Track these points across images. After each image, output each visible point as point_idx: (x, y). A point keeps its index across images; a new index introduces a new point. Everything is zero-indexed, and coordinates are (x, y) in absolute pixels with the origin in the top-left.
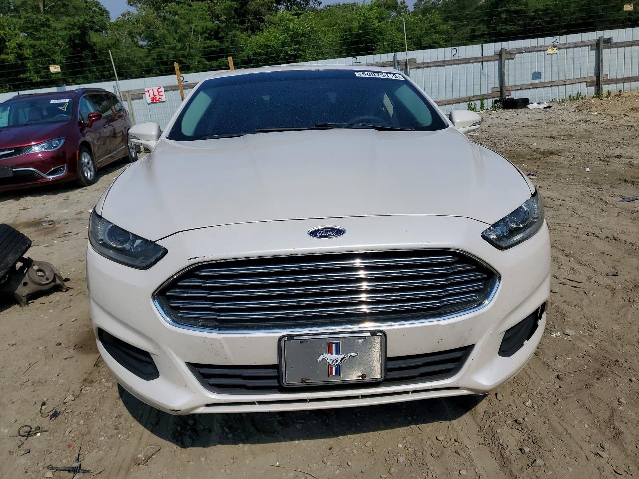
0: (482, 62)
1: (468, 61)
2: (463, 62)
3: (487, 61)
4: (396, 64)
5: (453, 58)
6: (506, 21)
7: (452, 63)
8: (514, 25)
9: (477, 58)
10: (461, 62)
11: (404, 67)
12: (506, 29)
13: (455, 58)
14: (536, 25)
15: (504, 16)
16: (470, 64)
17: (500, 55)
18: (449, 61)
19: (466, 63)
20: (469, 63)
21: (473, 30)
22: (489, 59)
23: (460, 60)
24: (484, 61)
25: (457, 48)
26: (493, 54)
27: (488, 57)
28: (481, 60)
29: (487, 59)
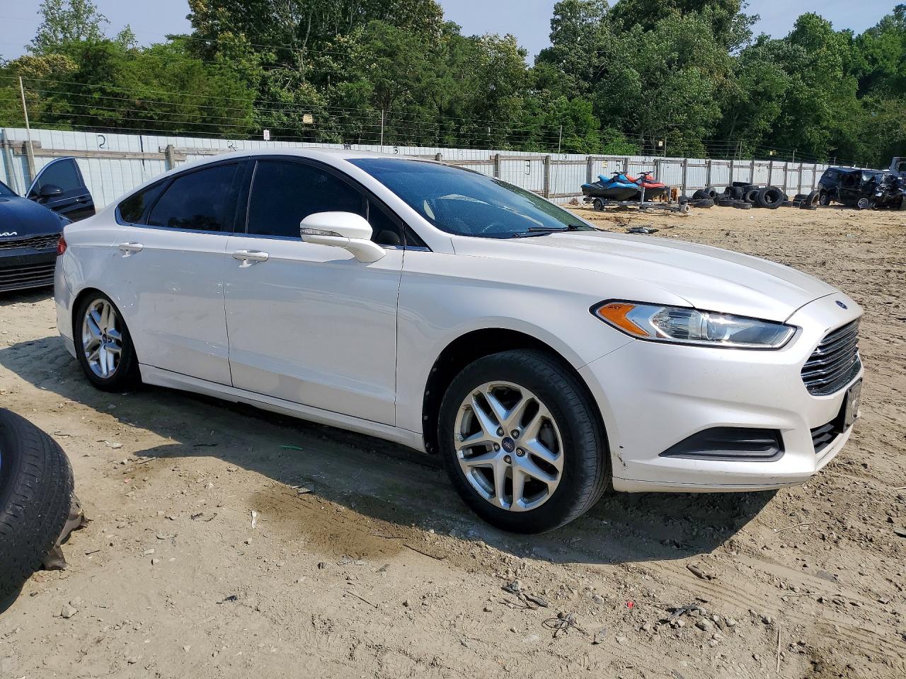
0: (143, 160)
1: (123, 156)
2: (117, 156)
3: (149, 159)
4: (7, 146)
5: (100, 149)
6: (99, 103)
7: (99, 155)
8: (114, 111)
9: (135, 154)
10: (113, 156)
11: (21, 152)
12: (104, 115)
13: (103, 150)
14: (146, 117)
15: (96, 95)
16: (126, 161)
17: (167, 154)
18: (95, 152)
19: (119, 159)
20: (124, 158)
21: (50, 107)
22: (152, 157)
23: (111, 153)
24: (147, 159)
25: (104, 135)
26: (157, 151)
27: (152, 154)
28: (142, 157)
29: (150, 157)
